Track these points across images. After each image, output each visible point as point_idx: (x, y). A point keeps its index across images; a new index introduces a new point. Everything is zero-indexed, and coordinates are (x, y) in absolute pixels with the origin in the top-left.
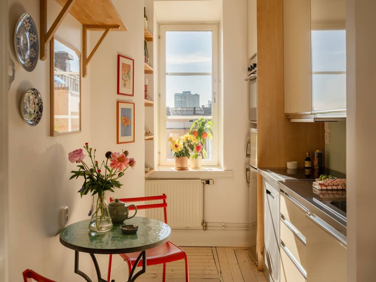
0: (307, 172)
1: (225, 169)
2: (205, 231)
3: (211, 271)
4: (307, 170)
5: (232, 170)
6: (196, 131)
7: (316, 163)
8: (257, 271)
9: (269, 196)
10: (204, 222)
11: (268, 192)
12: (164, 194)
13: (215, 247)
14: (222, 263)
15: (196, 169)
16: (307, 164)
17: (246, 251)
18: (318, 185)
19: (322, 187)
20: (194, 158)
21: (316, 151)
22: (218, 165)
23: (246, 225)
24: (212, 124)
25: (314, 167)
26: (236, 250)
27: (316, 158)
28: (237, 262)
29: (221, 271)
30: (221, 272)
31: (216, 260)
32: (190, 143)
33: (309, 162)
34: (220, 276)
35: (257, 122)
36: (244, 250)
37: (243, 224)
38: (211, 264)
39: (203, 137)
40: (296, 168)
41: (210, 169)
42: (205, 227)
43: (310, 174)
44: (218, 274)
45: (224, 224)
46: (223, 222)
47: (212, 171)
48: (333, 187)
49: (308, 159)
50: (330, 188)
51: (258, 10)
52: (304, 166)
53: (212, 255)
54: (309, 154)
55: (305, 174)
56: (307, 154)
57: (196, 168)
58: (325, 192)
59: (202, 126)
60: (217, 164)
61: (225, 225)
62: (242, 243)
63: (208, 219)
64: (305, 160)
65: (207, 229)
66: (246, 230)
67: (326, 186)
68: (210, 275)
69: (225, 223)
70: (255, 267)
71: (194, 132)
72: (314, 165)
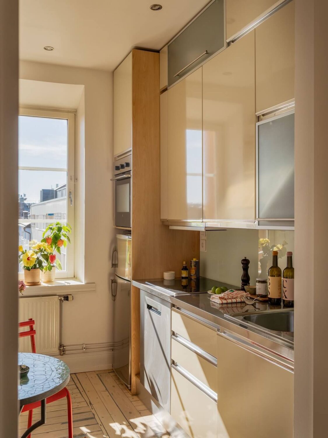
0: (184, 282)
1: (85, 283)
2: (62, 356)
3: (79, 404)
4: (184, 280)
5: (94, 283)
6: (50, 238)
7: (193, 272)
8: (131, 396)
9: (152, 312)
10: (61, 346)
11: (149, 307)
12: (31, 319)
13: (75, 374)
14: (89, 391)
15: (49, 283)
16: (184, 274)
17: (112, 374)
18: (219, 298)
19: (222, 301)
20: (48, 270)
21: (193, 259)
22: (75, 277)
23: (109, 345)
24: (69, 229)
25: (191, 277)
26: (99, 374)
27: (193, 267)
28: (105, 389)
29: (90, 402)
30: (91, 404)
31: (81, 390)
32: (44, 253)
33: (186, 272)
34: (91, 409)
35: (131, 229)
36: (109, 373)
37: (106, 344)
38: (77, 395)
39: (57, 245)
40: (173, 278)
41: (68, 283)
42: (63, 351)
43: (187, 284)
44: (88, 405)
45: (84, 346)
46: (84, 344)
47: (71, 284)
48: (232, 300)
49: (185, 268)
50: (229, 301)
51: (134, 103)
52: (181, 276)
53: (74, 384)
54: (186, 263)
55: (181, 284)
56: (184, 263)
57: (49, 281)
58: (225, 305)
59: (58, 232)
60: (73, 276)
61: (86, 346)
62: (105, 366)
63: (65, 342)
64: (182, 270)
65: (65, 353)
66: (110, 350)
67: (225, 299)
68: (80, 408)
69: (86, 344)
70: (127, 392)
71: (47, 239)
72: (191, 274)
